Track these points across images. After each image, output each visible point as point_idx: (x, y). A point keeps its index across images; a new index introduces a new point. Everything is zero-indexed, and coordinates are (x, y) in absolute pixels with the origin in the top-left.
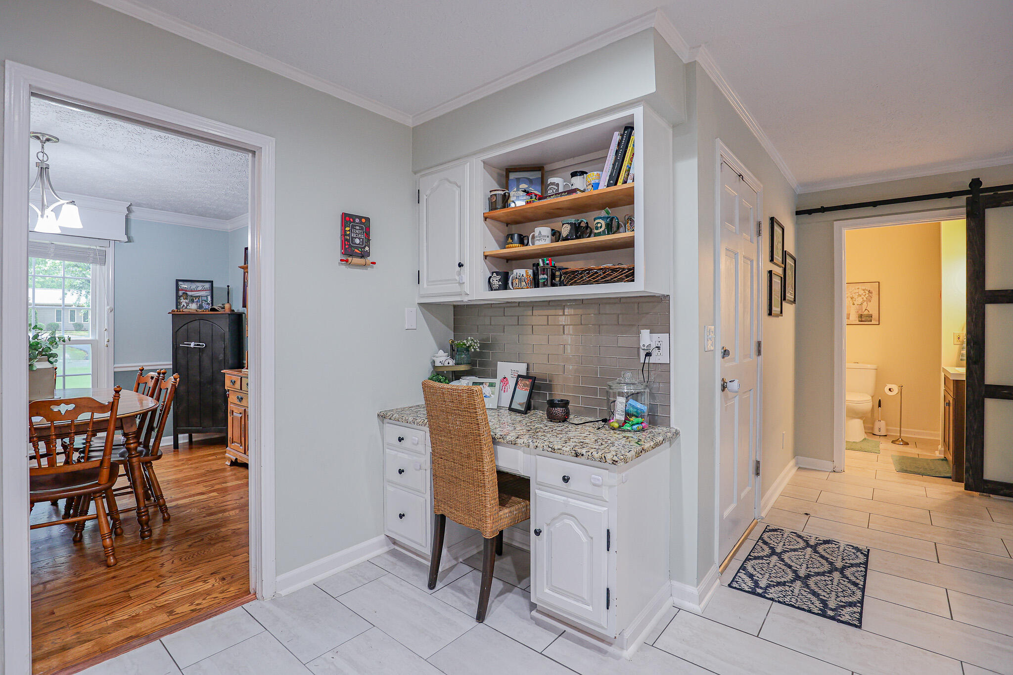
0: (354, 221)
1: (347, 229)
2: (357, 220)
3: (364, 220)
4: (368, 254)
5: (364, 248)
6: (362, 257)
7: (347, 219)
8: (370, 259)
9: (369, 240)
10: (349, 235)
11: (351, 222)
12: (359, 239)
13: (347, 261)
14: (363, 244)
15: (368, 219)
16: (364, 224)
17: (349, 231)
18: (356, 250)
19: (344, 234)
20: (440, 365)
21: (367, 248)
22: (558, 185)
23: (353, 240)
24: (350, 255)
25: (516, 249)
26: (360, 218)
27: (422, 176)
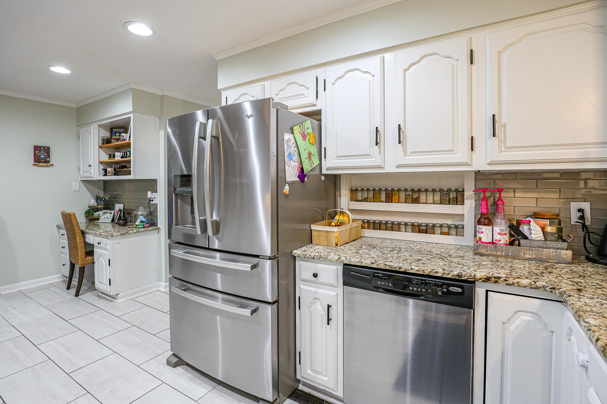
0: (40, 149)
1: (36, 152)
2: (42, 148)
3: (46, 148)
4: (49, 162)
5: (47, 159)
6: (46, 163)
7: (36, 148)
8: (51, 163)
9: (49, 156)
10: (38, 154)
11: (39, 149)
12: (44, 156)
13: (37, 165)
14: (46, 157)
15: (48, 148)
16: (47, 150)
17: (38, 153)
18: (42, 160)
19: (35, 154)
20: (91, 205)
21: (48, 159)
22: (123, 136)
23: (40, 157)
24: (39, 163)
25: (112, 160)
26: (44, 147)
27: (81, 128)
